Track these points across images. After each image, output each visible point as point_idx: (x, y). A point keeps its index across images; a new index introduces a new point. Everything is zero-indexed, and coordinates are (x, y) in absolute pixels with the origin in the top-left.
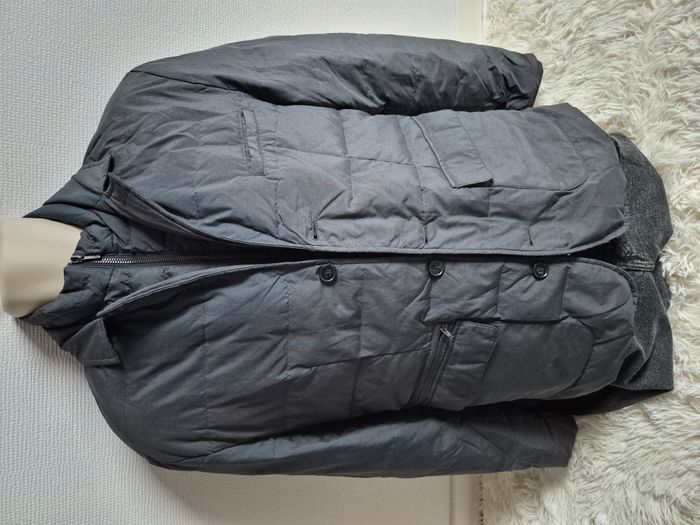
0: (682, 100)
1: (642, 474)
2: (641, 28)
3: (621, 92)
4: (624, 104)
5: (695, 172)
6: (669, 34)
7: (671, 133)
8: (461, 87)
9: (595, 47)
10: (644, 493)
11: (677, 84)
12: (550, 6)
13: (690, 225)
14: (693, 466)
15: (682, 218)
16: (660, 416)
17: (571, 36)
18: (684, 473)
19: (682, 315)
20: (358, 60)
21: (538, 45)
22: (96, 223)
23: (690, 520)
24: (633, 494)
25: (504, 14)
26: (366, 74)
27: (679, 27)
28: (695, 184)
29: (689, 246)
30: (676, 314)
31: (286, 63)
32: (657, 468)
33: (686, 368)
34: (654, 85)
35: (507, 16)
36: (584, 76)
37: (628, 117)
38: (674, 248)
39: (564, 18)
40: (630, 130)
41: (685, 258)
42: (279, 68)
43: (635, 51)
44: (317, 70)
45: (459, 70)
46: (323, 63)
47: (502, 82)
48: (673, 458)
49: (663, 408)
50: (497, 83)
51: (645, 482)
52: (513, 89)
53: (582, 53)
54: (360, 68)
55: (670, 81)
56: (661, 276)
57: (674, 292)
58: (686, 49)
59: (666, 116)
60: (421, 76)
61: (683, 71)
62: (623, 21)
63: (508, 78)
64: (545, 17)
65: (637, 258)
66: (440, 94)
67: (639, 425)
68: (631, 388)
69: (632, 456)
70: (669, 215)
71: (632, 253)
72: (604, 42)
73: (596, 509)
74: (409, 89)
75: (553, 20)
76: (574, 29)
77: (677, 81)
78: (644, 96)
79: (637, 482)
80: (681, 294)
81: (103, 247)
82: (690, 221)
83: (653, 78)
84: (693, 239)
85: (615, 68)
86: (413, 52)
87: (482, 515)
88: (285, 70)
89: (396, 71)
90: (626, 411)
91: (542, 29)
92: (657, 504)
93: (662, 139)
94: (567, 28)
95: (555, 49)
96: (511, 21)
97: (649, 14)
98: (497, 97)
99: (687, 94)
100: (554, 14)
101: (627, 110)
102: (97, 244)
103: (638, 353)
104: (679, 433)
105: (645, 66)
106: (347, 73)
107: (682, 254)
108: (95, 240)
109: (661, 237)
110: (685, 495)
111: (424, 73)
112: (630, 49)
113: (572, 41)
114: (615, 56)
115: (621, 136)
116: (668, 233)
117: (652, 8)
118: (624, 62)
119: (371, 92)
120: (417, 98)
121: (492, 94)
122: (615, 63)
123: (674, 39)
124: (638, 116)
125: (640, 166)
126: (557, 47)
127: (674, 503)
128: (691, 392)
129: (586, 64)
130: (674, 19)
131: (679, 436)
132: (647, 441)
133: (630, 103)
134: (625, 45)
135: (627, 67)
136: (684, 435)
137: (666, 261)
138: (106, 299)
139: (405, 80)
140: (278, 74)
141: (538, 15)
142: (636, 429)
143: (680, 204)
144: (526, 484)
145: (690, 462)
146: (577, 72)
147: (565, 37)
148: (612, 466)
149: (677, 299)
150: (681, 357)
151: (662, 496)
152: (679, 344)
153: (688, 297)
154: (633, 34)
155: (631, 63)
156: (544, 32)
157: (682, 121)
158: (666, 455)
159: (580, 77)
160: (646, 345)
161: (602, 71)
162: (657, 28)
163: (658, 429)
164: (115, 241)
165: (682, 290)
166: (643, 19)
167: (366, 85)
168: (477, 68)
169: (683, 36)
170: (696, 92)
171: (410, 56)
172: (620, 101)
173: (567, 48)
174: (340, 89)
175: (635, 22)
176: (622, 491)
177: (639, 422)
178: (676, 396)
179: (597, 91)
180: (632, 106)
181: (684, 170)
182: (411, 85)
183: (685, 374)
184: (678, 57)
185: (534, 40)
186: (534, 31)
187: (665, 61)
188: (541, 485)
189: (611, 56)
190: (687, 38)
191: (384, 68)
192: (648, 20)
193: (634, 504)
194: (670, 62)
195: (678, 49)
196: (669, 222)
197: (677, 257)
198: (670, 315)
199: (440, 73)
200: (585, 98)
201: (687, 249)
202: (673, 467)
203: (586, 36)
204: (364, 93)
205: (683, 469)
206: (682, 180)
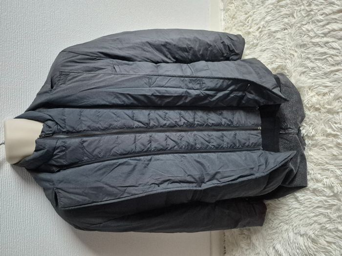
0: (308, 58)
1: (295, 225)
2: (290, 26)
3: (282, 54)
4: (284, 60)
5: (314, 90)
6: (302, 29)
7: (304, 73)
8: (209, 51)
9: (271, 34)
10: (296, 234)
11: (306, 51)
12: (251, 16)
13: (313, 113)
14: (316, 220)
15: (309, 110)
16: (302, 198)
17: (260, 30)
18: (313, 223)
19: (311, 153)
20: (163, 42)
21: (246, 33)
22: (50, 120)
23: (316, 245)
24: (291, 234)
25: (231, 19)
26: (167, 48)
27: (306, 26)
28: (314, 95)
29: (313, 123)
30: (308, 152)
31: (131, 45)
32: (301, 222)
33: (312, 176)
34: (296, 52)
35: (232, 20)
36: (266, 47)
37: (285, 66)
38: (306, 123)
39: (257, 22)
40: (286, 72)
41: (311, 128)
42: (129, 47)
43: (287, 36)
44: (145, 47)
45: (208, 44)
46: (148, 44)
47: (227, 48)
48: (308, 217)
49: (303, 195)
50: (225, 49)
51: (296, 229)
52: (233, 51)
53: (265, 37)
54: (164, 46)
55: (303, 50)
56: (301, 136)
57: (307, 143)
58: (309, 36)
59: (302, 65)
60: (191, 48)
61: (308, 46)
62: (282, 23)
63: (230, 46)
64: (249, 20)
65: (290, 128)
66: (200, 55)
67: (293, 203)
68: (290, 186)
69: (291, 217)
70: (303, 109)
71: (288, 126)
72: (274, 32)
73: (275, 242)
74: (186, 53)
75: (252, 22)
76: (262, 27)
77: (306, 50)
78: (292, 56)
79: (293, 229)
80: (310, 144)
81: (53, 131)
82: (313, 111)
83: (295, 49)
84: (313, 119)
85: (279, 44)
86: (187, 37)
87: (225, 248)
88: (131, 48)
89: (180, 46)
90: (288, 197)
91: (248, 26)
92: (302, 238)
93: (300, 75)
94: (258, 26)
95: (253, 35)
96: (234, 22)
97: (293, 21)
98: (225, 55)
99: (310, 56)
100: (253, 20)
101: (285, 62)
102: (51, 129)
103: (292, 170)
104: (310, 206)
105: (292, 43)
106: (158, 48)
107: (310, 126)
108: (50, 127)
109: (300, 118)
110: (313, 233)
111: (192, 46)
112: (285, 36)
113: (261, 32)
114: (279, 38)
115: (282, 74)
116: (303, 117)
117: (295, 18)
118: (283, 41)
119: (169, 56)
120: (190, 57)
121: (223, 54)
122: (280, 42)
123: (304, 31)
124: (290, 65)
125: (290, 88)
126: (254, 34)
127: (309, 237)
128: (315, 187)
129: (267, 42)
130: (303, 23)
131: (310, 207)
132: (297, 210)
133: (286, 59)
134: (283, 34)
135: (284, 43)
136: (312, 207)
137: (303, 129)
138: (54, 153)
139: (184, 50)
140: (128, 50)
141: (246, 20)
142: (292, 205)
143: (308, 104)
144: (244, 232)
145: (315, 218)
146: (263, 46)
147: (258, 30)
148: (282, 222)
149: (308, 146)
150: (310, 172)
151: (304, 234)
152: (310, 166)
153: (313, 145)
154: (287, 29)
155: (286, 41)
156: (249, 27)
157: (308, 67)
158: (305, 216)
159: (264, 48)
160: (295, 167)
161: (274, 45)
162: (297, 27)
163: (301, 204)
164: (59, 127)
165: (310, 142)
166: (291, 22)
167: (167, 53)
168: (216, 43)
169: (308, 30)
170: (314, 55)
171: (186, 39)
172: (282, 59)
173: (258, 35)
174: (156, 56)
175: (288, 24)
176: (287, 233)
177: (293, 202)
178: (308, 189)
179: (272, 54)
180: (287, 61)
181: (309, 89)
182: (187, 52)
183: (312, 179)
184: (306, 39)
185: (244, 31)
186: (244, 27)
187: (300, 41)
188: (251, 233)
189: (278, 39)
190: (309, 31)
191: (175, 45)
192: (293, 23)
193: (292, 239)
194: (302, 42)
195: (306, 36)
196: (303, 112)
197: (307, 127)
198: (305, 153)
199: (200, 46)
200: (267, 57)
201: (312, 124)
202: (308, 221)
203: (267, 29)
204: (166, 56)
205: (312, 222)
206: (309, 93)
